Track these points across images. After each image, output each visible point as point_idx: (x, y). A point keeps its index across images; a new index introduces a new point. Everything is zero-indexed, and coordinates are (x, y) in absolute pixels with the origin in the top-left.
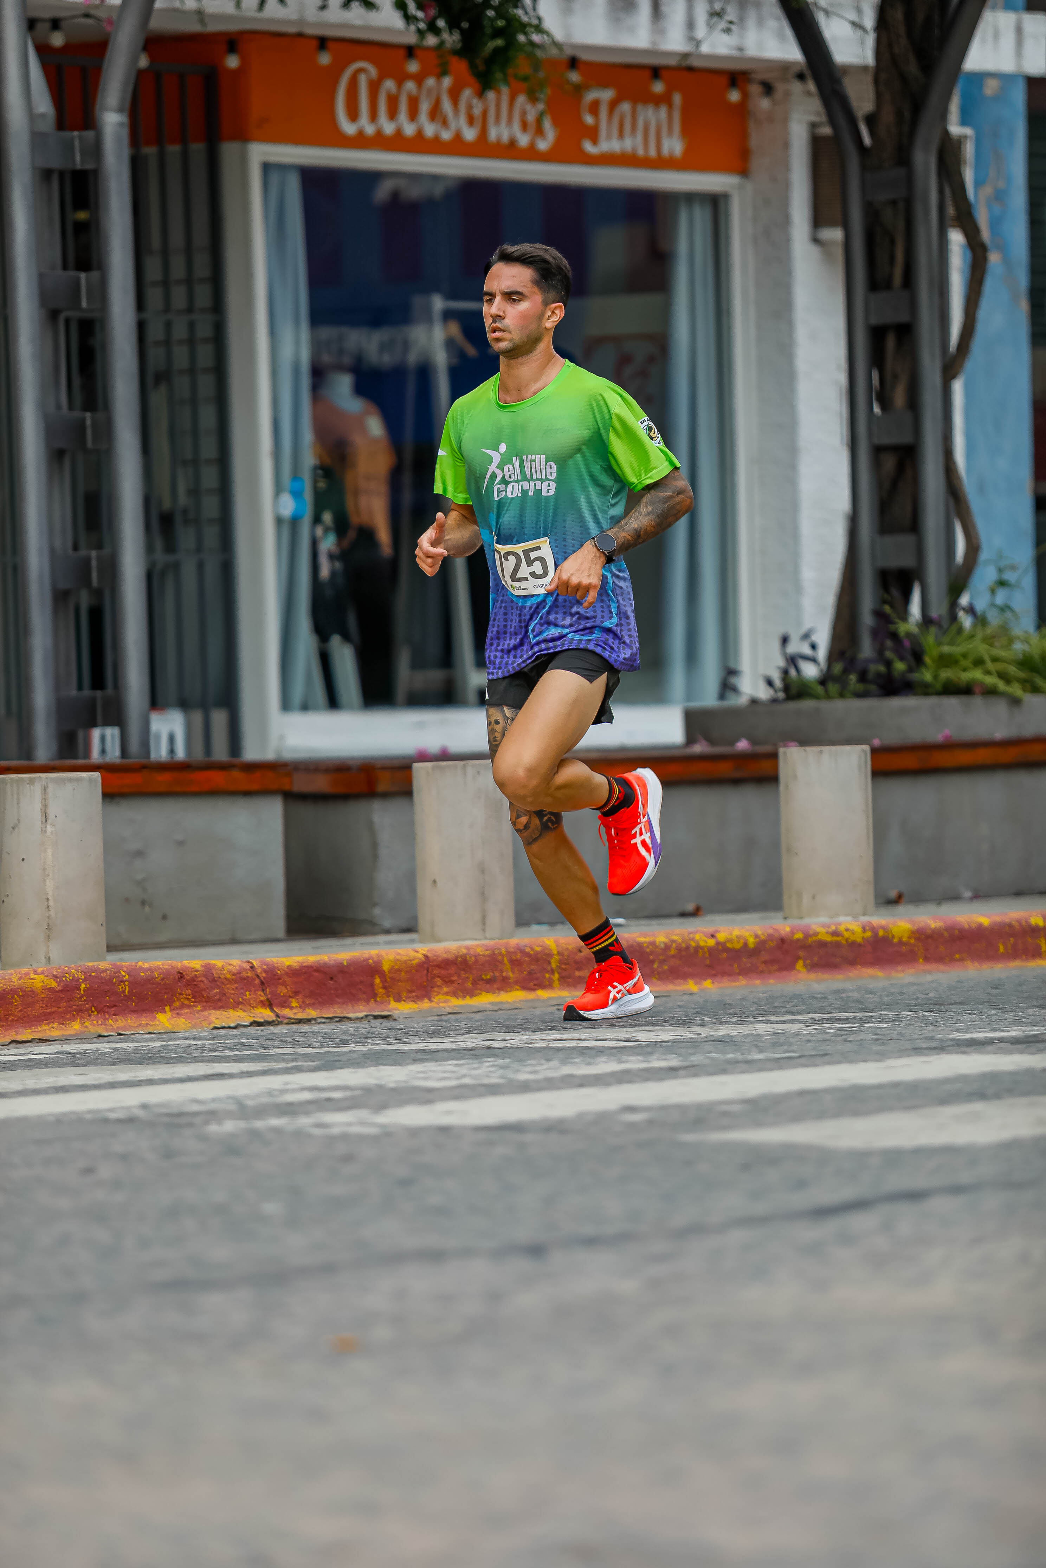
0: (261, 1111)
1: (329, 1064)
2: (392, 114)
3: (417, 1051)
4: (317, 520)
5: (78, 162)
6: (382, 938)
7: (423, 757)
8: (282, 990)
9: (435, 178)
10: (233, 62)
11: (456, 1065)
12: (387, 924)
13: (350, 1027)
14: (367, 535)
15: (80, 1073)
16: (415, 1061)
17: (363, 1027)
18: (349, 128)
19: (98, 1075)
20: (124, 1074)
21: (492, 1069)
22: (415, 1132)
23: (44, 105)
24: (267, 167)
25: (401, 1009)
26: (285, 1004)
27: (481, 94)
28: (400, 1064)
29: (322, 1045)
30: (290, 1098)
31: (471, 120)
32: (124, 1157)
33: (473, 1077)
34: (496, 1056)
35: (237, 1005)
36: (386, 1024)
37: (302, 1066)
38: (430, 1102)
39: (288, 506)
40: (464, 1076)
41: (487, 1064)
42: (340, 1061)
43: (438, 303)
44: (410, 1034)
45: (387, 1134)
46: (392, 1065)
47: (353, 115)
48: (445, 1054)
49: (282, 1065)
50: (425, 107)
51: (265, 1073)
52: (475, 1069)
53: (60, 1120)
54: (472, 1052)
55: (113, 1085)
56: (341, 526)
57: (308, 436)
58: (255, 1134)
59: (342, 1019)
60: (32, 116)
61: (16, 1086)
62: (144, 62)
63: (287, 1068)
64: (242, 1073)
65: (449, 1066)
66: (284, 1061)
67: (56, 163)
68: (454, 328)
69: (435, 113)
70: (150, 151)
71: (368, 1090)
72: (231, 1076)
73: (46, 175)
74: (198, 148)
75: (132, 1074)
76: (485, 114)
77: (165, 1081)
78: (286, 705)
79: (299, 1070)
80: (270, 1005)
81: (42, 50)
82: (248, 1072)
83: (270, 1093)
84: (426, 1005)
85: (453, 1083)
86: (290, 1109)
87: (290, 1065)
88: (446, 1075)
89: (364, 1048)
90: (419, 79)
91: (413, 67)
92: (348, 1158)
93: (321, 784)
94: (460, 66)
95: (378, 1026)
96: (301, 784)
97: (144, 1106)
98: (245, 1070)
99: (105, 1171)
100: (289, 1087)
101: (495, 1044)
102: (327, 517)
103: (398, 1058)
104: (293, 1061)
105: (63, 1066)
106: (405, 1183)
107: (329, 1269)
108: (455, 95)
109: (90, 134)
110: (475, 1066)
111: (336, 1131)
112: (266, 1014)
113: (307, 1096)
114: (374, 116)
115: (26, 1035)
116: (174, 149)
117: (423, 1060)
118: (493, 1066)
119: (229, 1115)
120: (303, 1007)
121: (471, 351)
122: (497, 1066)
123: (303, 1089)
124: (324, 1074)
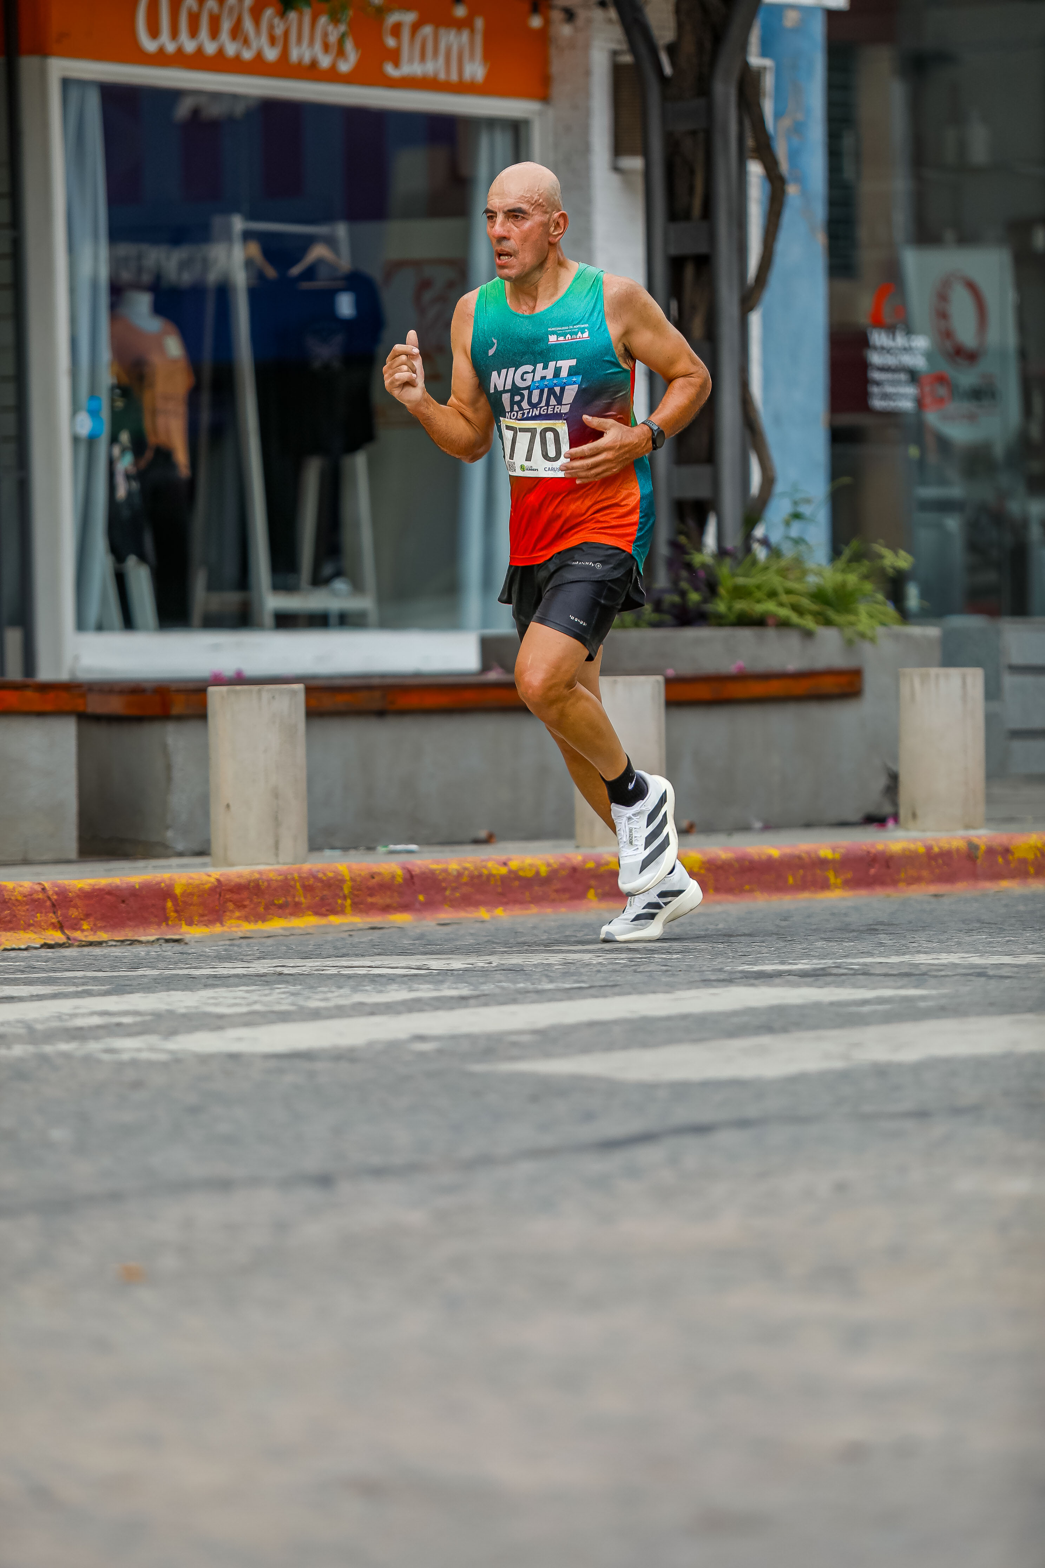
0: (51, 1036)
1: (120, 988)
2: (194, 32)
3: (209, 977)
4: (114, 439)
6: (175, 861)
7: (218, 680)
8: (74, 913)
9: (235, 97)
11: (247, 991)
12: (180, 847)
13: (141, 950)
14: (164, 455)
16: (206, 986)
17: (154, 950)
18: (149, 45)
21: (283, 996)
22: (204, 1059)
24: (66, 83)
25: (193, 933)
26: (76, 927)
27: (283, 14)
28: (191, 990)
29: (113, 968)
30: (80, 1022)
31: (273, 40)
33: (263, 1004)
34: (287, 982)
35: (27, 927)
36: (178, 948)
37: (93, 990)
38: (220, 1028)
39: (85, 425)
40: (255, 1002)
41: (278, 991)
42: (130, 985)
43: (238, 224)
44: (202, 959)
45: (177, 1060)
46: (183, 990)
47: (154, 33)
48: (236, 980)
49: (72, 989)
51: (55, 996)
52: (266, 995)
54: (263, 978)
56: (139, 446)
58: (44, 1059)
59: (133, 942)
63: (77, 992)
64: (32, 996)
65: (240, 992)
66: (75, 984)
68: (254, 249)
71: (158, 1016)
72: (21, 999)
76: (286, 34)
78: (81, 625)
79: (89, 994)
80: (61, 927)
82: (37, 996)
83: (59, 1017)
84: (218, 929)
85: (244, 1009)
86: (79, 1034)
87: (80, 989)
88: (238, 1001)
89: (155, 972)
92: (137, 1085)
93: (115, 705)
95: (169, 950)
96: (95, 705)
98: (35, 993)
100: (78, 1011)
101: (286, 971)
102: (125, 437)
103: (190, 983)
104: (83, 984)
106: (194, 1110)
107: (116, 1197)
108: (256, 14)
110: (267, 992)
111: (125, 1057)
112: (57, 936)
113: (96, 1021)
114: (174, 34)
117: (214, 986)
118: (284, 993)
119: (18, 1039)
120: (94, 929)
121: (271, 272)
122: (288, 992)
123: (93, 1014)
124: (114, 999)
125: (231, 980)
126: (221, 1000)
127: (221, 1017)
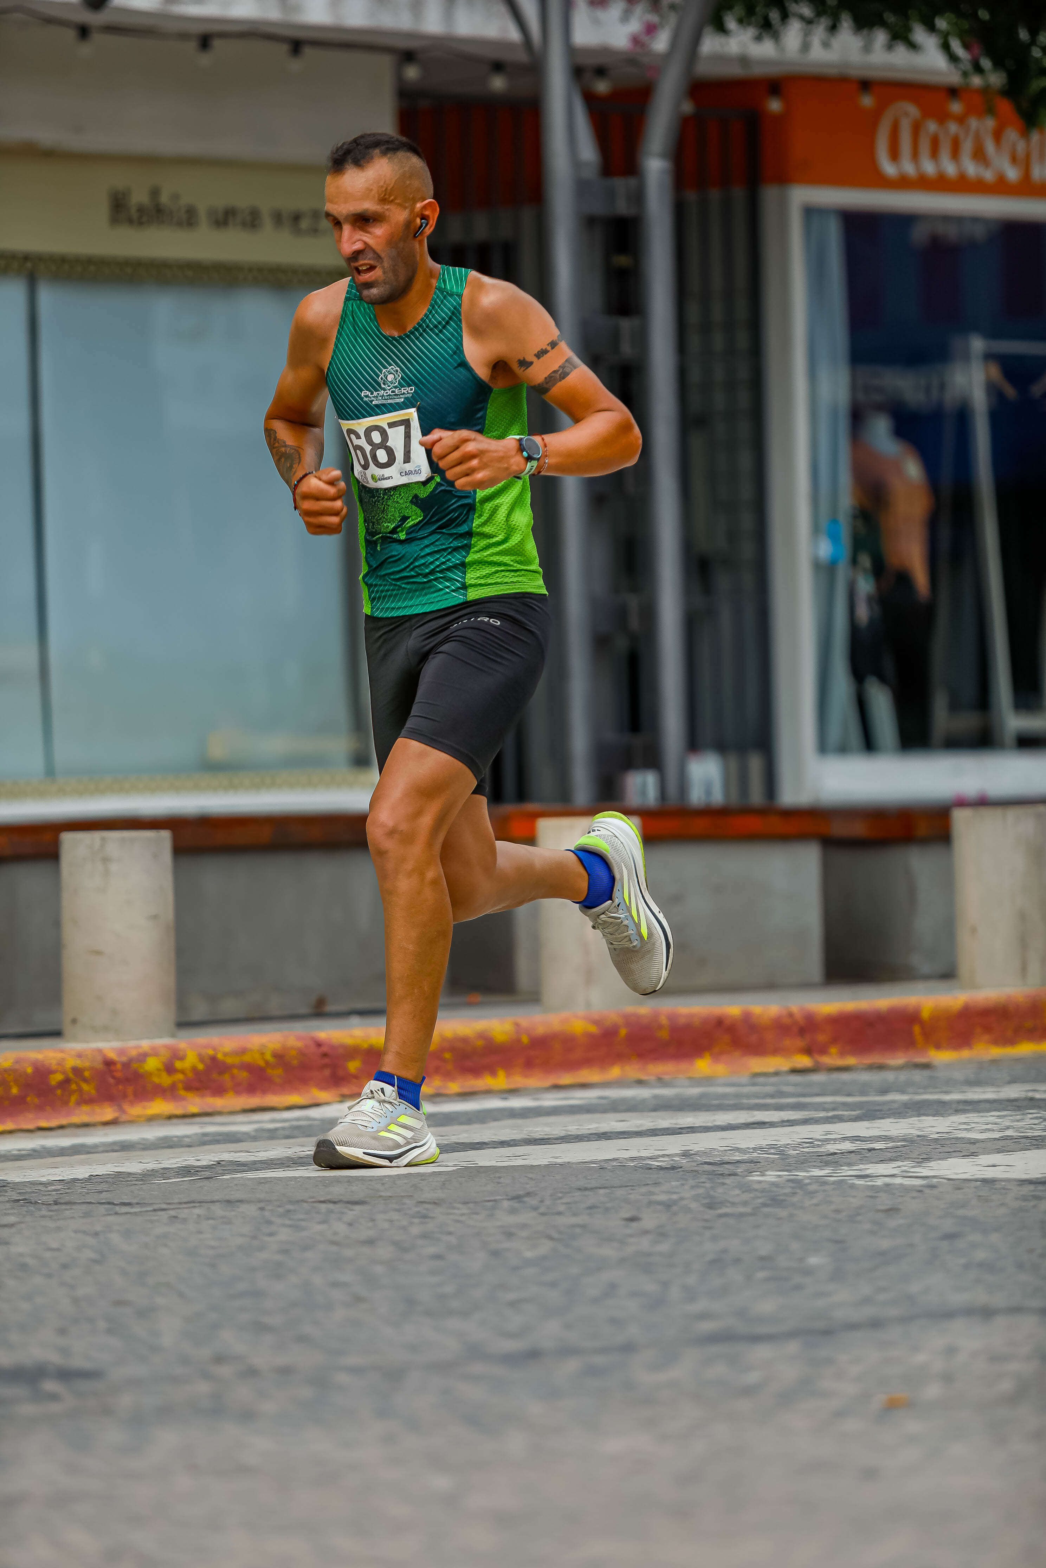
0: (803, 1162)
1: (870, 1113)
2: (934, 153)
3: (959, 1102)
4: (854, 561)
5: (622, 208)
6: (920, 986)
7: (962, 803)
8: (821, 1038)
9: (975, 220)
10: (775, 106)
11: (999, 1117)
12: (925, 969)
13: (889, 1076)
14: (904, 579)
15: (620, 1119)
16: (957, 1111)
17: (903, 1076)
18: (889, 169)
19: (639, 1122)
20: (665, 1121)
21: (1036, 1121)
22: (959, 1184)
23: (588, 152)
24: (810, 212)
25: (942, 1057)
26: (823, 1051)
27: (1025, 133)
28: (942, 1115)
29: (863, 1093)
30: (831, 1148)
31: (1014, 160)
32: (668, 1206)
33: (1017, 1130)
34: (1039, 1107)
35: (776, 1051)
36: (926, 1073)
37: (843, 1115)
38: (974, 1154)
39: (825, 549)
40: (1008, 1128)
41: (1031, 1116)
42: (881, 1110)
43: (978, 344)
44: (950, 1084)
45: (931, 1185)
46: (934, 1115)
47: (894, 155)
48: (987, 1106)
49: (822, 1114)
50: (967, 147)
51: (805, 1122)
52: (1018, 1121)
53: (602, 1167)
54: (1015, 1103)
55: (654, 1132)
56: (879, 569)
57: (845, 479)
58: (798, 1184)
59: (881, 1067)
60: (576, 163)
61: (558, 1131)
62: (688, 107)
63: (828, 1118)
64: (783, 1121)
65: (991, 1117)
66: (824, 1110)
67: (599, 208)
68: (995, 372)
69: (979, 155)
70: (691, 196)
71: (909, 1141)
72: (772, 1125)
73: (589, 222)
74: (739, 193)
75: (674, 1121)
77: (707, 1129)
78: (823, 748)
79: (840, 1119)
80: (808, 1051)
81: (590, 99)
82: (788, 1121)
83: (811, 1143)
84: (965, 1054)
85: (997, 1135)
86: (832, 1160)
87: (830, 1114)
88: (989, 1127)
89: (905, 1098)
90: (961, 120)
91: (956, 107)
92: (892, 1211)
93: (858, 829)
94: (1005, 106)
95: (918, 1076)
96: (838, 829)
97: (686, 1154)
98: (786, 1119)
99: (649, 1221)
100: (829, 1137)
101: (1038, 1096)
102: (865, 561)
103: (940, 1109)
104: (834, 1109)
105: (604, 1111)
106: (951, 1237)
107: (876, 1324)
108: (998, 136)
109: (632, 182)
110: (1018, 1117)
111: (879, 1182)
112: (804, 1061)
113: (847, 1146)
114: (915, 155)
115: (566, 1079)
116: (715, 195)
117: (964, 1111)
118: (1036, 1118)
119: (772, 1165)
120: (842, 1054)
121: (1010, 392)
122: (1040, 1118)
123: (845, 1139)
124: (865, 1124)
125: (982, 1106)
126: (973, 1125)
127: (974, 1142)
